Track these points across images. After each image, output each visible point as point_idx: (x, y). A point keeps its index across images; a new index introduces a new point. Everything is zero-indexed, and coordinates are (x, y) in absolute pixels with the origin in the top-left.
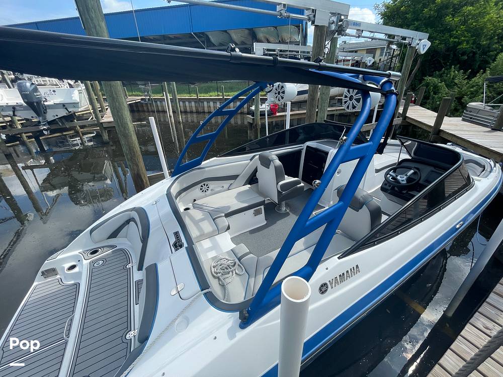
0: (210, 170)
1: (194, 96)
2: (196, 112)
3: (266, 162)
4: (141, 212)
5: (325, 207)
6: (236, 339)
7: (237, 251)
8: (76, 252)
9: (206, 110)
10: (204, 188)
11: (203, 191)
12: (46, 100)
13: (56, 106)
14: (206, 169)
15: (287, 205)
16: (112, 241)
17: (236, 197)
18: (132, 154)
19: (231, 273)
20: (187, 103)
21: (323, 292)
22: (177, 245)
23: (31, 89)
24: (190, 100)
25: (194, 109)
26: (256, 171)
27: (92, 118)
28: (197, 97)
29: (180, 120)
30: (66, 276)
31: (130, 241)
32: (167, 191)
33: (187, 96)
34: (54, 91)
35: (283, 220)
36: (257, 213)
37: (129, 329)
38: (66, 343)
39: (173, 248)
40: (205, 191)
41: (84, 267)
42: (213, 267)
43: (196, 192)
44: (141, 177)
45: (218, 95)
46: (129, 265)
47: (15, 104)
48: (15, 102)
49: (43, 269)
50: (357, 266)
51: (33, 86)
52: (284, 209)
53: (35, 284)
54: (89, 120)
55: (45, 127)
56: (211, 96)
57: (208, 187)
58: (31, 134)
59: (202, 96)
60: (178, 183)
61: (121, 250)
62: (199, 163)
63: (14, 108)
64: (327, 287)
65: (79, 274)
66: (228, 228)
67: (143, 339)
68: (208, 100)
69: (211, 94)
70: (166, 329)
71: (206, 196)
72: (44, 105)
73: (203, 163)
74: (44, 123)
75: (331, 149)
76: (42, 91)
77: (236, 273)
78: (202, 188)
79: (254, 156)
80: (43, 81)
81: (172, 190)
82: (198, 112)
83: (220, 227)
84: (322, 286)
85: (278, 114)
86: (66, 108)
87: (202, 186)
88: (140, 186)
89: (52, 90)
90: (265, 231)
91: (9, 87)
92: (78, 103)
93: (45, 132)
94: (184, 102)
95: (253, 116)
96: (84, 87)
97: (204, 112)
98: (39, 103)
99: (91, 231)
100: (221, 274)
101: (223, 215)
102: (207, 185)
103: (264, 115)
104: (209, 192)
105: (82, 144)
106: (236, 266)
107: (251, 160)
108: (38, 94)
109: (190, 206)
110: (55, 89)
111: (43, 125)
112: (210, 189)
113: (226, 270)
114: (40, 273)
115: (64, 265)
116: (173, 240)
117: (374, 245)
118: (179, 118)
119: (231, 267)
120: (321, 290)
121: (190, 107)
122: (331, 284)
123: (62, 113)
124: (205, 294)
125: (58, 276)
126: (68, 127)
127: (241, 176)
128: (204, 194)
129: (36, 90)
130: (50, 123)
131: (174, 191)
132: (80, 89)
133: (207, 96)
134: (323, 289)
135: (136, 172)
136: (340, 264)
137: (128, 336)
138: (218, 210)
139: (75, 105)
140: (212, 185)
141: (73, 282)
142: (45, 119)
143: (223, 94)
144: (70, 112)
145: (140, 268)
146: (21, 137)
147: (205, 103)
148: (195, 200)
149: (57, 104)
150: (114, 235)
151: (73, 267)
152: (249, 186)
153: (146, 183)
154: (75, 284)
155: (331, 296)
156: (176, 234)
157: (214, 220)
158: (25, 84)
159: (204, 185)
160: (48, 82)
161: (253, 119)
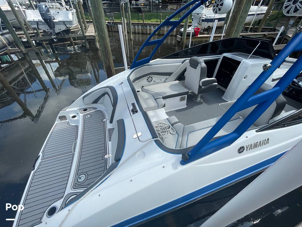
0: (155, 67)
1: (141, 22)
2: (142, 33)
3: (194, 65)
4: (112, 89)
5: (228, 102)
6: (178, 170)
7: (170, 120)
8: (76, 109)
9: (148, 32)
10: (150, 79)
11: (148, 81)
12: (54, 19)
13: (60, 23)
14: (152, 66)
15: (201, 97)
16: (95, 105)
17: (170, 87)
18: (106, 52)
19: (167, 132)
20: (136, 26)
21: (240, 152)
22: (134, 111)
23: (45, 10)
24: (138, 24)
25: (140, 31)
26: (185, 70)
27: (80, 33)
28: (143, 22)
29: (131, 38)
30: (71, 120)
31: (105, 106)
32: (127, 78)
33: (136, 21)
34: (58, 13)
35: (198, 106)
36: (182, 99)
37: (106, 153)
38: (74, 154)
39: (131, 113)
40: (150, 82)
41: (80, 117)
42: (156, 127)
43: (144, 81)
44: (111, 68)
45: (157, 22)
46: (105, 119)
47: (38, 20)
48: (37, 19)
49: (59, 115)
50: (268, 139)
51: (47, 8)
52: (199, 99)
53: (56, 123)
54: (78, 34)
55: (55, 37)
56: (152, 22)
57: (152, 79)
58: (47, 42)
59: (146, 22)
60: (134, 73)
61: (100, 111)
62: (148, 61)
63: (37, 23)
64: (244, 150)
65: (78, 121)
66: (164, 106)
67: (118, 159)
68: (150, 25)
69: (152, 20)
70: (131, 157)
71: (150, 85)
72: (53, 21)
73: (151, 62)
74: (54, 34)
75: (243, 59)
76: (52, 12)
77: (170, 133)
78: (148, 79)
79: (185, 60)
80: (52, 5)
81: (130, 77)
82: (143, 34)
83: (159, 104)
84: (241, 148)
85: (199, 36)
86: (65, 25)
87: (148, 78)
88: (110, 74)
89: (57, 11)
90: (186, 111)
91: (34, 9)
92: (72, 21)
93: (55, 40)
94: (134, 26)
95: (181, 36)
96: (75, 11)
97: (147, 34)
98: (50, 19)
99: (84, 98)
100: (160, 132)
101: (161, 97)
102: (152, 77)
103: (189, 36)
104: (152, 82)
105: (75, 50)
106: (170, 128)
107: (182, 63)
108: (50, 13)
109: (140, 90)
110: (58, 11)
111: (54, 35)
112: (153, 81)
113: (164, 130)
114: (58, 118)
115: (70, 115)
116: (131, 108)
117: (284, 127)
118: (131, 36)
119: (167, 128)
120: (239, 151)
121: (138, 29)
122: (247, 148)
123: (63, 28)
124: (155, 141)
125: (67, 121)
126: (67, 38)
127: (174, 74)
128: (148, 83)
129: (48, 11)
130: (57, 34)
131: (132, 78)
132: (73, 12)
133: (149, 22)
134: (241, 150)
135: (108, 64)
136: (257, 135)
137: (105, 157)
138: (158, 94)
139: (70, 22)
140: (155, 78)
141: (74, 125)
142: (54, 31)
143: (161, 20)
144: (67, 27)
145: (111, 122)
146: (42, 43)
147: (148, 27)
148: (143, 87)
149: (60, 21)
150: (96, 102)
151: (74, 117)
152: (178, 81)
153: (114, 72)
154: (76, 126)
155: (245, 155)
156: (133, 104)
157: (155, 100)
158: (42, 6)
159: (150, 77)
160: (54, 6)
161: (181, 38)
